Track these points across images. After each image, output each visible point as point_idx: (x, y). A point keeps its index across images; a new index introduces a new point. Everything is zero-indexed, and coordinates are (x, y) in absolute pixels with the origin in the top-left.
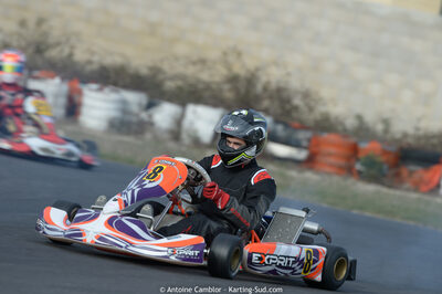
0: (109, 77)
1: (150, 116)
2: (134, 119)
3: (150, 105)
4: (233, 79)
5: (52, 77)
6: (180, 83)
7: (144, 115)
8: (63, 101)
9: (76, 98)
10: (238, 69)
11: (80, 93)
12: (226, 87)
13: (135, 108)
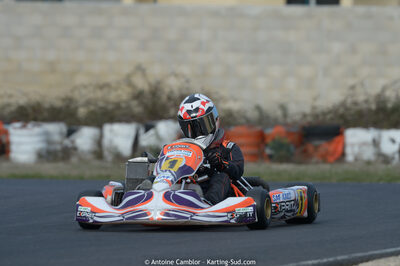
0: (29, 114)
1: (73, 142)
7: (67, 142)
12: (134, 103)
13: (57, 138)
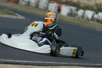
2: (73, 13)
3: (77, 10)
4: (96, 5)
5: (55, 3)
6: (84, 5)
8: (57, 8)
9: (60, 8)
10: (98, 2)
11: (61, 6)
